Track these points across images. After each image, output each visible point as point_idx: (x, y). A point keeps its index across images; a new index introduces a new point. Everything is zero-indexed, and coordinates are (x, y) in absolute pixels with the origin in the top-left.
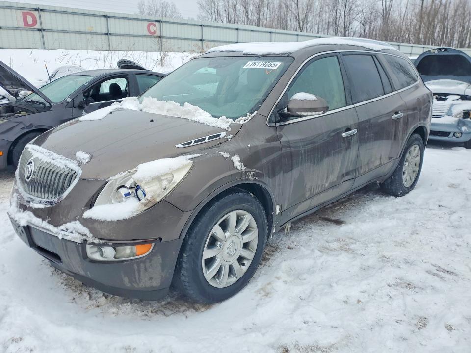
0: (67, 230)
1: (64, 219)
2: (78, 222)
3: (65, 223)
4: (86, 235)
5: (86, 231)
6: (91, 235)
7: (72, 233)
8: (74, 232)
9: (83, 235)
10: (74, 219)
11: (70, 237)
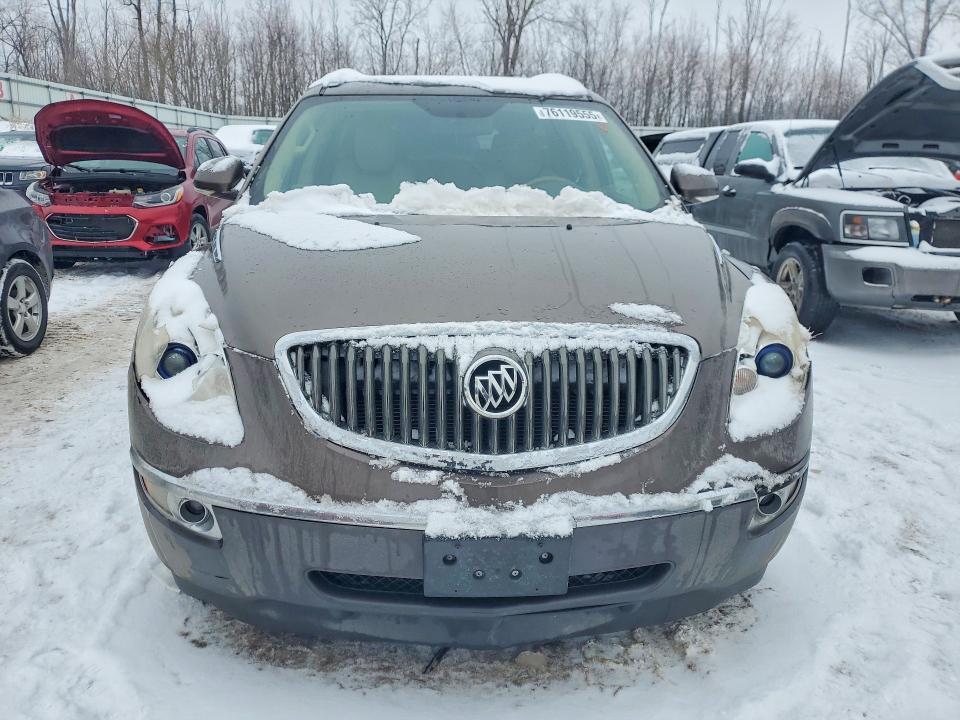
0: (712, 484)
1: (694, 465)
2: (729, 457)
3: (701, 471)
4: (756, 477)
5: (753, 468)
6: (767, 472)
7: (728, 485)
8: (731, 481)
9: (751, 479)
10: (716, 456)
11: (730, 496)
